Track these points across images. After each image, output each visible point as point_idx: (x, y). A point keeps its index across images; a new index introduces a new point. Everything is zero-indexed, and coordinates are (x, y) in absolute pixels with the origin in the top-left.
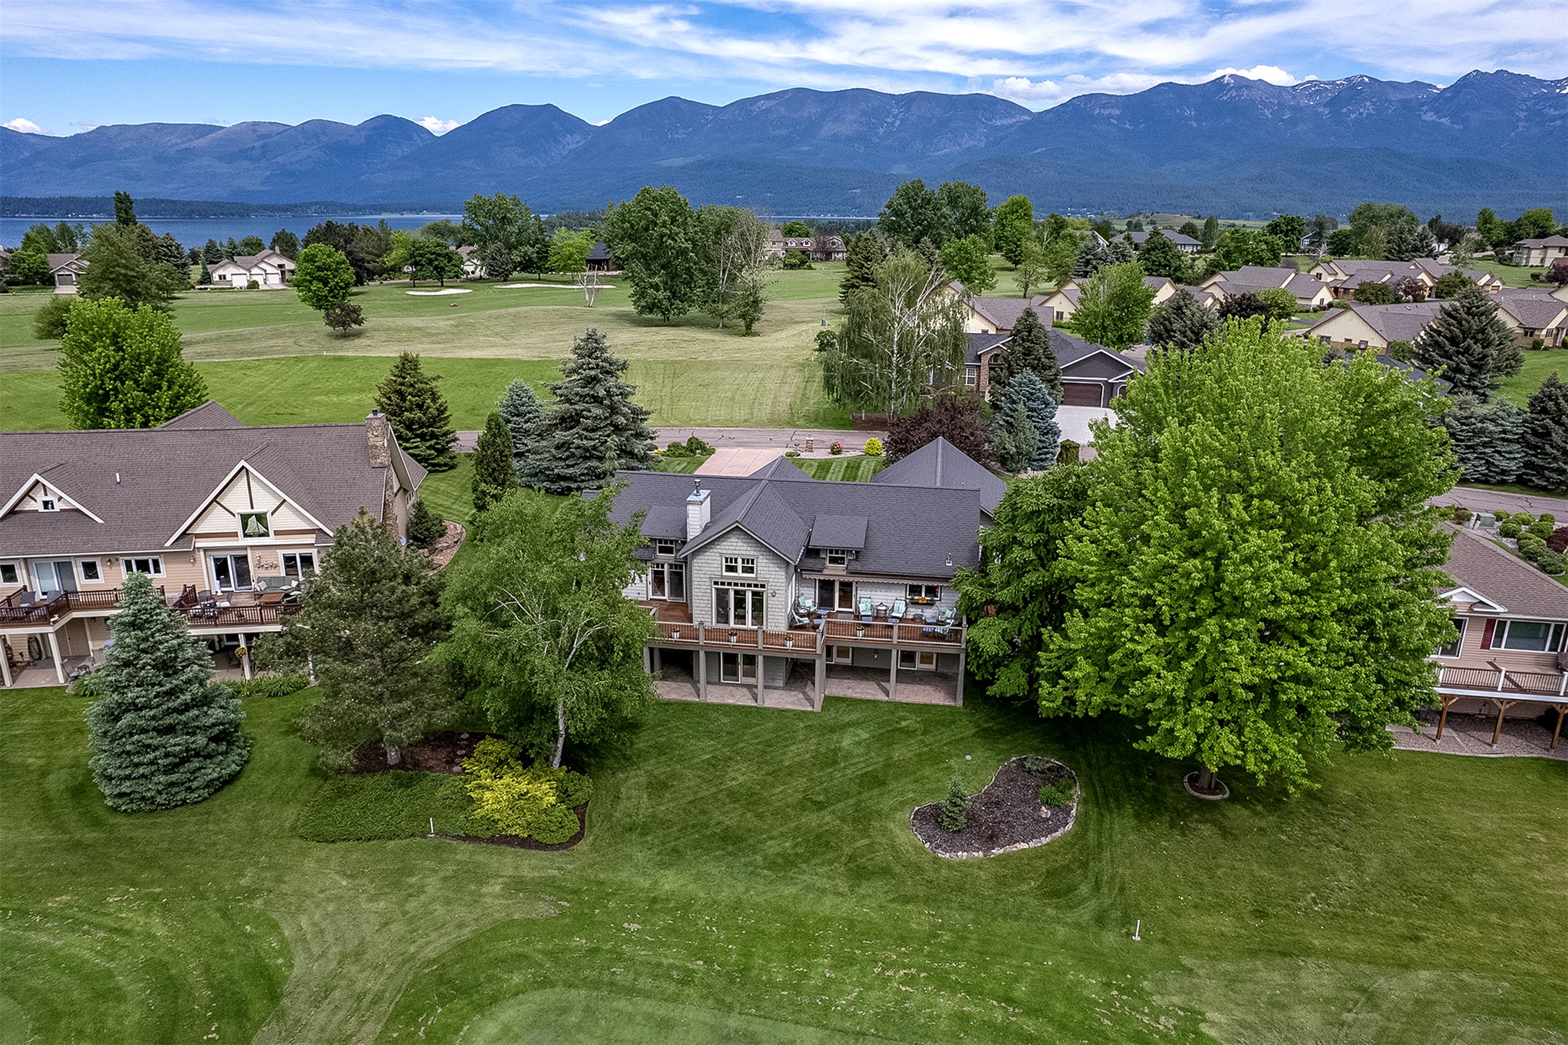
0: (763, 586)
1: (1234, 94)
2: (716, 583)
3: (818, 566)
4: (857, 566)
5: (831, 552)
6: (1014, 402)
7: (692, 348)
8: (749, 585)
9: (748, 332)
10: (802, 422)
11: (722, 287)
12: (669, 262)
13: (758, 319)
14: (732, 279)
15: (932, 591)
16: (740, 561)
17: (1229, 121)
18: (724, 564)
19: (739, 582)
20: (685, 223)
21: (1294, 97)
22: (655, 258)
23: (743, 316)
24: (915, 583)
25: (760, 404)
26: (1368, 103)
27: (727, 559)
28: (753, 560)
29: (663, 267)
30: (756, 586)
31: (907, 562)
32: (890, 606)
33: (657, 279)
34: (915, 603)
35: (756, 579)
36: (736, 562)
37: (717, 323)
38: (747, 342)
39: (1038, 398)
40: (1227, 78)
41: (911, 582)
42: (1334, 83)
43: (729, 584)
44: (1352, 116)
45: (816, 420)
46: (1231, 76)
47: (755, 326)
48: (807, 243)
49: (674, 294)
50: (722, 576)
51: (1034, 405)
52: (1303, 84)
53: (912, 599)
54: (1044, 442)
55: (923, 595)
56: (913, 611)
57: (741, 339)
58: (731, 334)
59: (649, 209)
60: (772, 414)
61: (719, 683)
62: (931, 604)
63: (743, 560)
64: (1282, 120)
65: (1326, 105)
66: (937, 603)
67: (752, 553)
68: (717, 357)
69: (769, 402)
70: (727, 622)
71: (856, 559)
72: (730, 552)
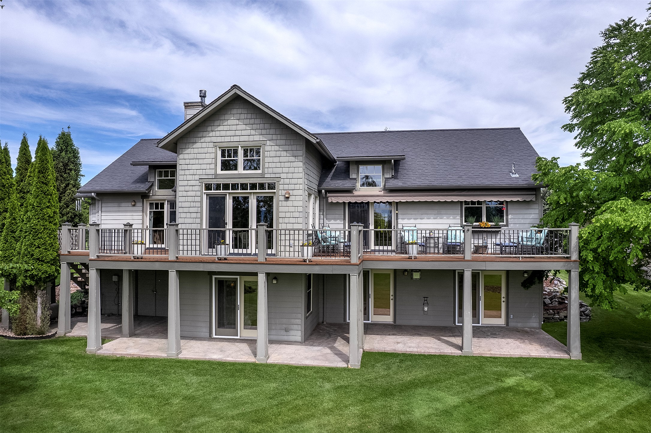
0: (272, 186)
2: (208, 187)
3: (348, 185)
4: (397, 183)
8: (253, 186)
16: (241, 152)
18: (219, 159)
19: (240, 183)
27: (223, 151)
28: (258, 151)
30: (262, 187)
31: (460, 177)
35: (262, 176)
36: (235, 154)
41: (468, 200)
43: (226, 188)
50: (216, 174)
55: (484, 219)
61: (210, 338)
63: (246, 151)
67: (257, 138)
71: (396, 178)
72: (227, 139)
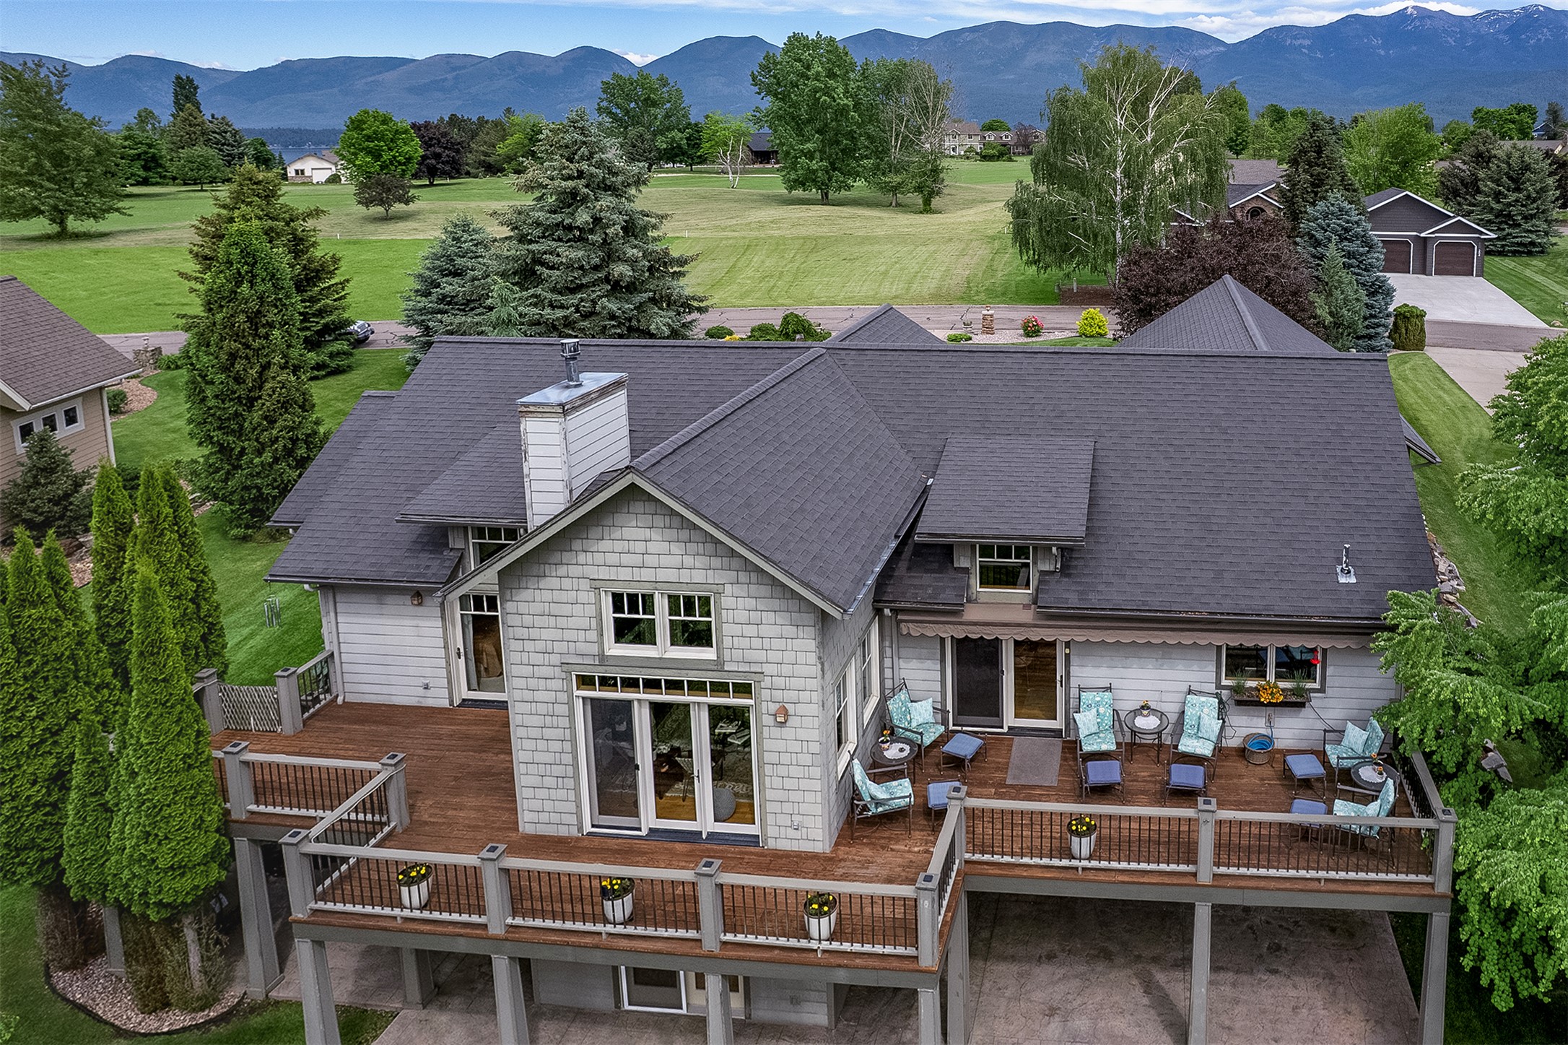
0: (743, 689)
1: (1418, 24)
2: (586, 681)
3: (948, 596)
4: (1065, 593)
5: (986, 551)
6: (1317, 243)
7: (850, 224)
8: (697, 687)
9: (927, 209)
10: (982, 297)
11: (896, 154)
12: (826, 125)
13: (938, 193)
14: (907, 144)
15: (1296, 665)
16: (661, 605)
17: (1414, 48)
18: (609, 615)
19: (663, 676)
20: (845, 78)
21: (1475, 26)
22: (809, 121)
23: (919, 189)
24: (1249, 641)
25: (923, 277)
26: (1545, 30)
27: (617, 599)
28: (705, 601)
29: (819, 131)
30: (720, 688)
31: (1219, 575)
32: (1171, 709)
33: (809, 146)
34: (1248, 702)
35: (721, 665)
36: (649, 608)
37: (890, 198)
38: (925, 218)
39: (1357, 236)
40: (1410, 10)
41: (1235, 640)
42: (1511, 12)
43: (631, 684)
44: (1532, 42)
45: (1004, 294)
46: (1413, 7)
47: (935, 202)
48: (1007, 137)
49: (832, 164)
50: (603, 658)
51: (1353, 247)
52: (1482, 14)
53: (1236, 690)
54: (1372, 307)
55: (1271, 676)
56: (1246, 725)
57: (917, 216)
58: (905, 212)
59: (800, 60)
60: (939, 288)
61: (616, 1017)
62: (1296, 702)
63: (673, 600)
64: (1465, 48)
65: (1506, 32)
66: (1316, 699)
67: (698, 576)
68: (880, 232)
69: (938, 275)
70: (632, 808)
71: (1065, 570)
72: (625, 574)
